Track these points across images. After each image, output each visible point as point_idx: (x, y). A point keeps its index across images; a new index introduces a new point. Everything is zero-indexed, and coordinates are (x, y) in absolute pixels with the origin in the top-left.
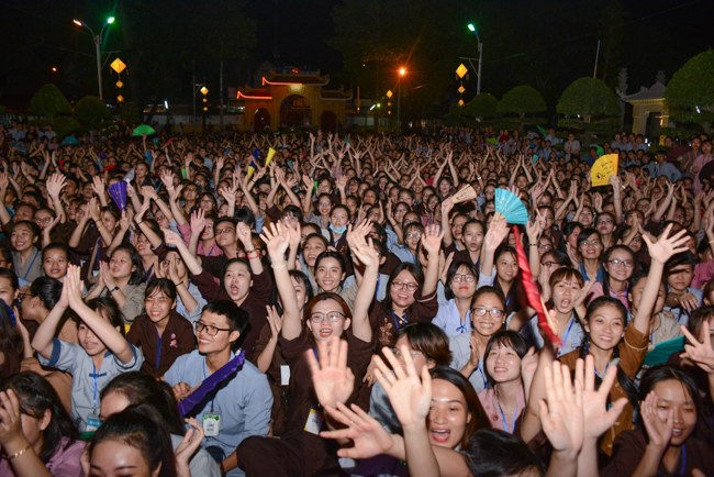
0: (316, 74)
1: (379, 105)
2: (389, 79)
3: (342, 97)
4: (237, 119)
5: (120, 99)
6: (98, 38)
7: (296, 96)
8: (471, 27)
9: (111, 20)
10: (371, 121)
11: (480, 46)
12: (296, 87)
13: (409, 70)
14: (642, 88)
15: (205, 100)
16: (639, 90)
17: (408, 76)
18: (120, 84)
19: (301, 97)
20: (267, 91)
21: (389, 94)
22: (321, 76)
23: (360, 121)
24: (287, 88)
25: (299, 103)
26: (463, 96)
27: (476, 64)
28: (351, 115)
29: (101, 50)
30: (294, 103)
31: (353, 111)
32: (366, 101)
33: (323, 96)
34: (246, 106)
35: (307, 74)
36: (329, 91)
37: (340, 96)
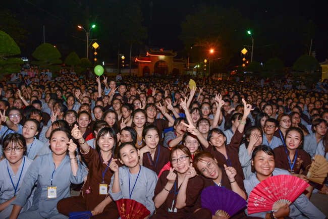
0: (171, 52)
1: (198, 66)
2: (205, 55)
3: (183, 62)
4: (135, 71)
5: (95, 59)
6: (88, 34)
7: (162, 61)
8: (249, 32)
9: (94, 26)
10: (194, 73)
11: (253, 40)
12: (162, 57)
13: (215, 50)
15: (123, 62)
16: (325, 61)
17: (215, 54)
18: (96, 53)
19: (164, 62)
20: (149, 58)
21: (206, 61)
22: (173, 52)
23: (190, 72)
24: (158, 58)
25: (163, 64)
26: (244, 62)
27: (251, 48)
29: (89, 39)
30: (160, 64)
31: (185, 69)
32: (192, 64)
33: (174, 62)
34: (139, 64)
35: (167, 52)
36: (176, 59)
37: (181, 61)
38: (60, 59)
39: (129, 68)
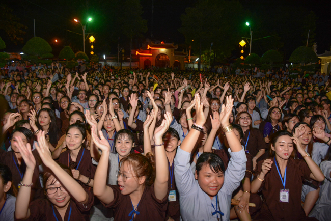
0: (172, 45)
4: (136, 64)
5: (92, 53)
6: (84, 27)
7: (163, 54)
8: (247, 24)
9: (90, 19)
10: (196, 66)
11: (251, 32)
12: (163, 50)
14: (326, 51)
15: (123, 55)
16: (324, 52)
18: (92, 47)
19: (165, 55)
20: (150, 51)
22: (174, 45)
23: (191, 65)
24: (159, 51)
25: (164, 57)
26: (243, 55)
27: (249, 40)
28: (187, 63)
29: (85, 32)
30: (161, 57)
31: (187, 62)
32: (193, 57)
33: (175, 54)
34: (140, 58)
35: (169, 44)
36: (177, 52)
37: (183, 54)
38: (52, 53)
39: (129, 61)
